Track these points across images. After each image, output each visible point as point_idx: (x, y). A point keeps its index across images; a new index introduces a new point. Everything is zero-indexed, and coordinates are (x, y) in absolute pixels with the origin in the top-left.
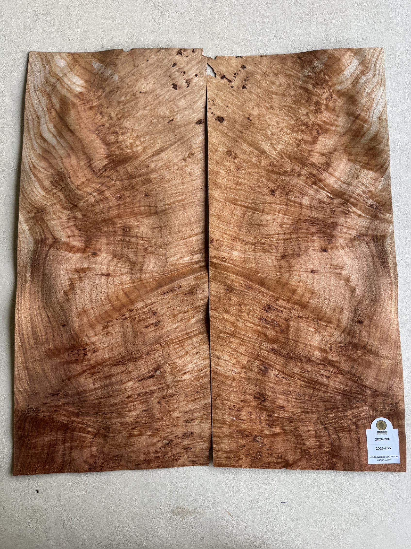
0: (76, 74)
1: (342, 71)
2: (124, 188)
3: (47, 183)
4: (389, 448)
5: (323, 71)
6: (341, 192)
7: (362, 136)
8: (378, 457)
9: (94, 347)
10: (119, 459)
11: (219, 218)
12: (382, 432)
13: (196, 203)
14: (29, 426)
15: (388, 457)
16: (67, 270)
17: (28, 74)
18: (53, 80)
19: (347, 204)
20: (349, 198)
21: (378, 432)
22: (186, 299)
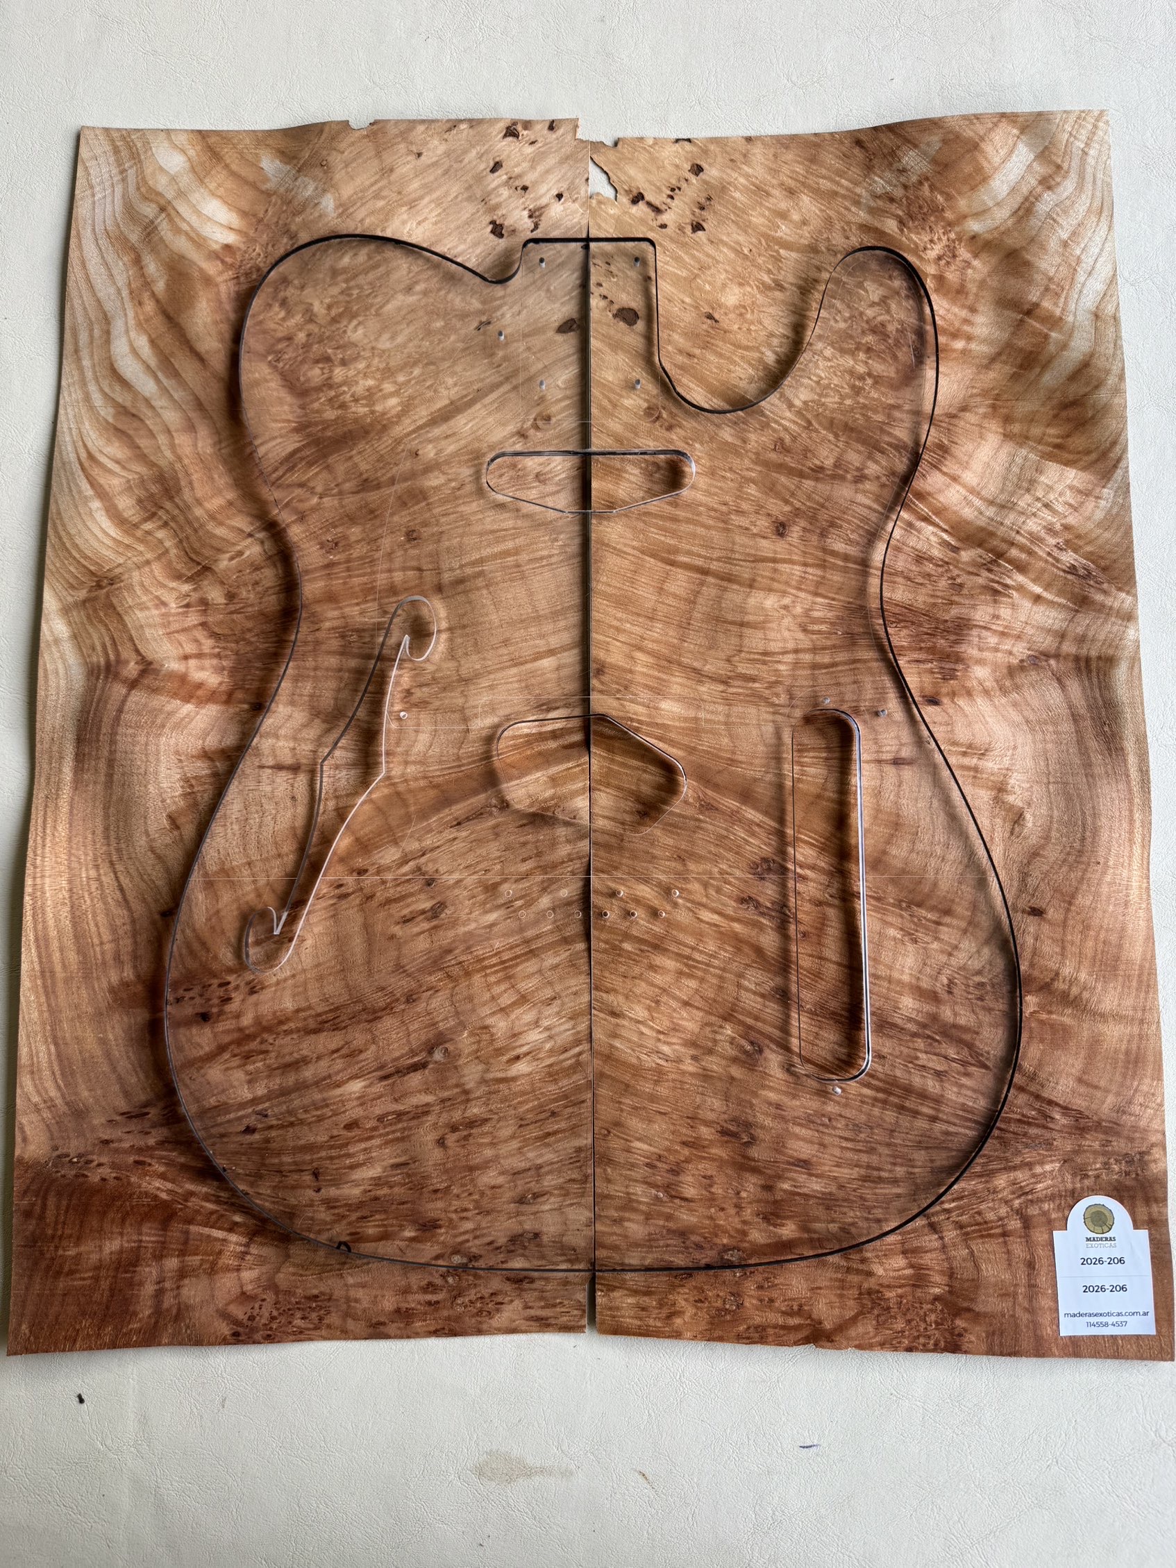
0: (213, 194)
1: (985, 179)
2: (347, 516)
3: (126, 504)
4: (1123, 1288)
5: (927, 179)
6: (982, 529)
7: (1045, 366)
8: (1090, 1315)
9: (252, 977)
10: (321, 1308)
11: (623, 602)
12: (1101, 1239)
13: (554, 560)
14: (58, 1208)
15: (1119, 1314)
16: (177, 753)
17: (77, 192)
18: (149, 210)
19: (999, 565)
20: (1004, 546)
21: (1088, 1240)
22: (522, 839)
